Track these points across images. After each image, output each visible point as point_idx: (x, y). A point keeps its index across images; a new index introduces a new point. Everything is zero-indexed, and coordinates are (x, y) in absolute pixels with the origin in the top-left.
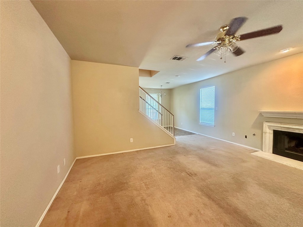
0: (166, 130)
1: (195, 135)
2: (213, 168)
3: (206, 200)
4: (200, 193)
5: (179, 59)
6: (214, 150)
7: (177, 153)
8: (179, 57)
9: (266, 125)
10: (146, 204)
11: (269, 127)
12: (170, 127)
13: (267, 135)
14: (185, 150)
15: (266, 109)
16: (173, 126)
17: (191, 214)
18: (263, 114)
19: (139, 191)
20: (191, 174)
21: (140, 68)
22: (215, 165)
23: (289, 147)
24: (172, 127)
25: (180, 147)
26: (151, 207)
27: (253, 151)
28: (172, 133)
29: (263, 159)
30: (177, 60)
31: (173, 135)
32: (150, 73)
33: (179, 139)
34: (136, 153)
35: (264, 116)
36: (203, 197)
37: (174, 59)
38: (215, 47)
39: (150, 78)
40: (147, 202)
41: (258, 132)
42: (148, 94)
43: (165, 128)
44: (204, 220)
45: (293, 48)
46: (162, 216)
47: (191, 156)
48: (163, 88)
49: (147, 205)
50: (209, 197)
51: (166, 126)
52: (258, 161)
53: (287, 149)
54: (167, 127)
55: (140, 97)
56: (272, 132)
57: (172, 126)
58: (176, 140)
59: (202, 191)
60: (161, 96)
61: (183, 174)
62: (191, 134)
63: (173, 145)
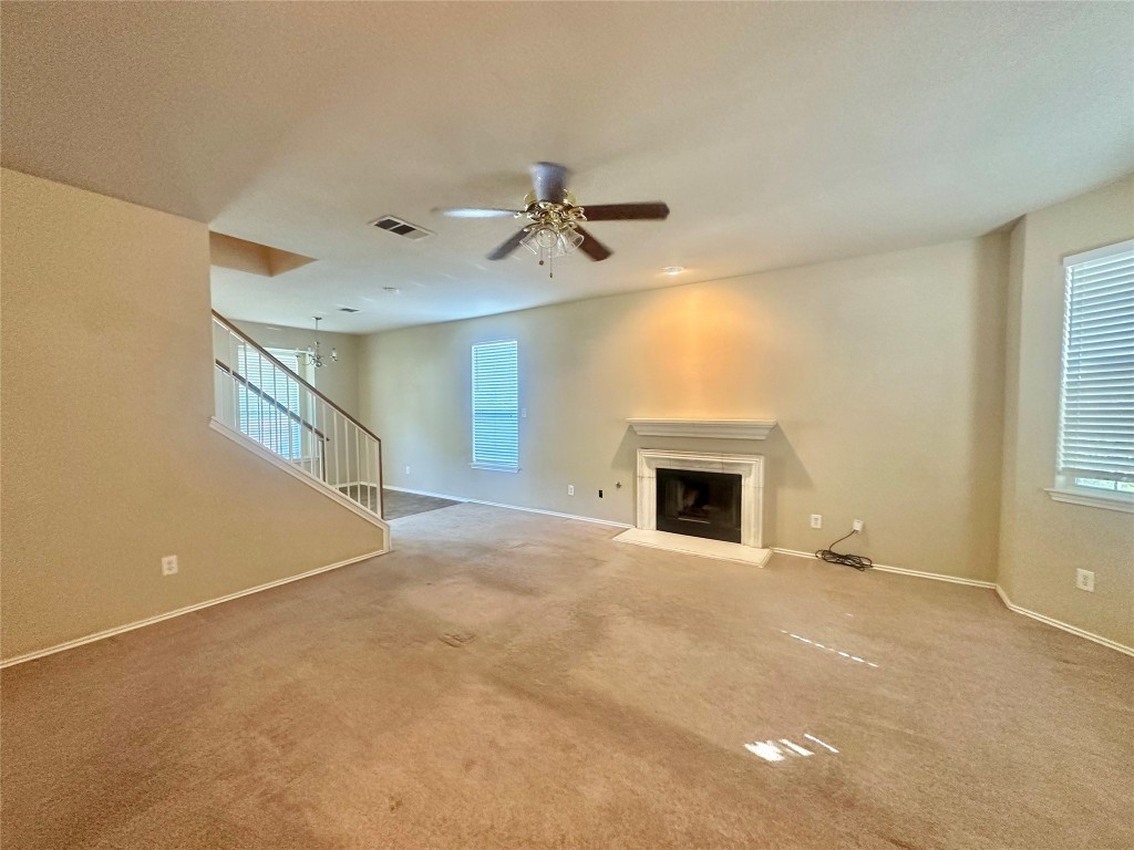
0: (348, 497)
1: (457, 507)
2: (523, 601)
3: (510, 703)
4: (490, 689)
5: (404, 230)
6: (523, 545)
7: (399, 580)
8: (403, 223)
9: (642, 455)
10: (289, 809)
11: (649, 460)
12: (364, 488)
13: (646, 481)
14: (430, 565)
15: (642, 415)
16: (377, 485)
17: (469, 765)
18: (635, 428)
19: (246, 773)
20: (456, 642)
21: (213, 227)
22: (530, 592)
23: (685, 508)
24: (373, 489)
25: (409, 557)
26: (314, 808)
27: (618, 531)
28: (374, 509)
29: (638, 547)
30: (393, 231)
31: (379, 515)
32: (269, 260)
33: (401, 528)
34: (203, 621)
35: (639, 433)
36: (502, 698)
37: (385, 225)
38: (527, 227)
39: (270, 279)
40: (291, 800)
41: (625, 478)
42: (260, 348)
43: (343, 490)
44: (510, 763)
45: (685, 268)
46: (365, 819)
47: (452, 581)
48: (323, 326)
49: (297, 808)
50: (518, 691)
51: (348, 485)
52: (629, 555)
53: (681, 514)
54: (354, 489)
55: (218, 362)
56: (654, 474)
57: (375, 485)
58: (391, 533)
59: (497, 681)
60: (318, 360)
61: (430, 648)
62: (443, 503)
63: (380, 552)
